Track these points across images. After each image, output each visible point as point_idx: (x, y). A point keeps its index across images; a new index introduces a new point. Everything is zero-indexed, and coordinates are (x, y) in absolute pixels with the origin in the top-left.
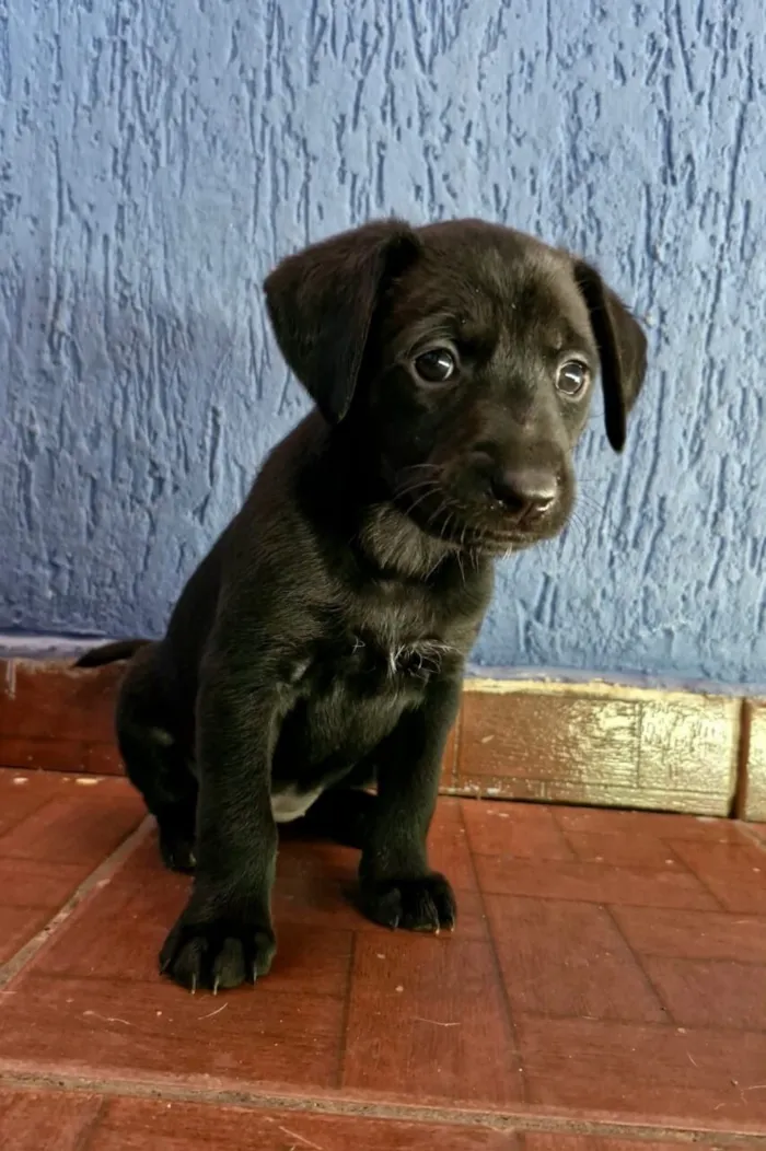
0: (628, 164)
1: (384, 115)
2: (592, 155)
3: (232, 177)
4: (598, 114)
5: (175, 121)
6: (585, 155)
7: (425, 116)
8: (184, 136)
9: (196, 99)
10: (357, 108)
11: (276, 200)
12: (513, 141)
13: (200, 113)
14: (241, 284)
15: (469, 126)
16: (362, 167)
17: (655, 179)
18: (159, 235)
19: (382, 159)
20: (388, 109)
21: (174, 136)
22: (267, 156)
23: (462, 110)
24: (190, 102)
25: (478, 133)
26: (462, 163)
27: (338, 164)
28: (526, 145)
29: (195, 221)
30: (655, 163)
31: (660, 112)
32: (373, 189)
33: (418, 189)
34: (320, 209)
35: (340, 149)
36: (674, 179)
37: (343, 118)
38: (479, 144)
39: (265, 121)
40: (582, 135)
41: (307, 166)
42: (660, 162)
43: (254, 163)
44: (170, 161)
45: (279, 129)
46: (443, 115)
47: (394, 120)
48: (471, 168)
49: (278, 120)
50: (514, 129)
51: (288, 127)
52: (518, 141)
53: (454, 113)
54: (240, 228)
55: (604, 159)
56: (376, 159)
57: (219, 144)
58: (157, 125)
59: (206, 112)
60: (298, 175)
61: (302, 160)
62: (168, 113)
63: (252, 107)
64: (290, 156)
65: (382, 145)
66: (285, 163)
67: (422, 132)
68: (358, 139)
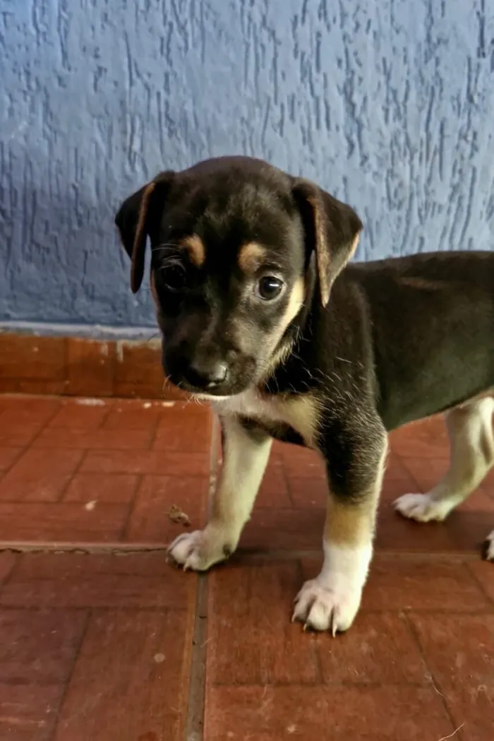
0: (458, 46)
1: (320, 16)
2: (439, 41)
3: (232, 56)
4: (443, 14)
5: (197, 21)
6: (434, 40)
7: (344, 15)
8: (203, 29)
9: (209, 6)
10: (304, 11)
11: (257, 69)
12: (394, 32)
13: (211, 16)
14: (238, 121)
15: (369, 23)
16: (307, 47)
17: (474, 54)
18: (189, 91)
19: (319, 44)
20: (322, 11)
21: (197, 29)
22: (252, 41)
23: (365, 12)
24: (205, 8)
25: (374, 26)
26: (365, 47)
27: (293, 47)
28: (402, 35)
29: (210, 82)
30: (473, 44)
31: (478, 13)
32: (313, 61)
33: (340, 62)
34: (283, 75)
35: (295, 36)
36: (484, 55)
37: (296, 17)
38: (375, 33)
39: (250, 19)
40: (433, 28)
41: (275, 48)
42: (476, 44)
43: (244, 47)
44: (195, 45)
45: (258, 25)
46: (354, 15)
47: (326, 19)
48: (370, 49)
49: (257, 19)
50: (395, 24)
51: (264, 23)
52: (397, 32)
53: (360, 14)
54: (237, 87)
55: (446, 42)
56: (315, 43)
57: (223, 34)
58: (186, 22)
59: (215, 14)
60: (270, 54)
61: (272, 43)
62: (192, 15)
63: (242, 10)
64: (265, 41)
65: (319, 35)
66: (263, 47)
67: (342, 26)
68: (304, 31)
